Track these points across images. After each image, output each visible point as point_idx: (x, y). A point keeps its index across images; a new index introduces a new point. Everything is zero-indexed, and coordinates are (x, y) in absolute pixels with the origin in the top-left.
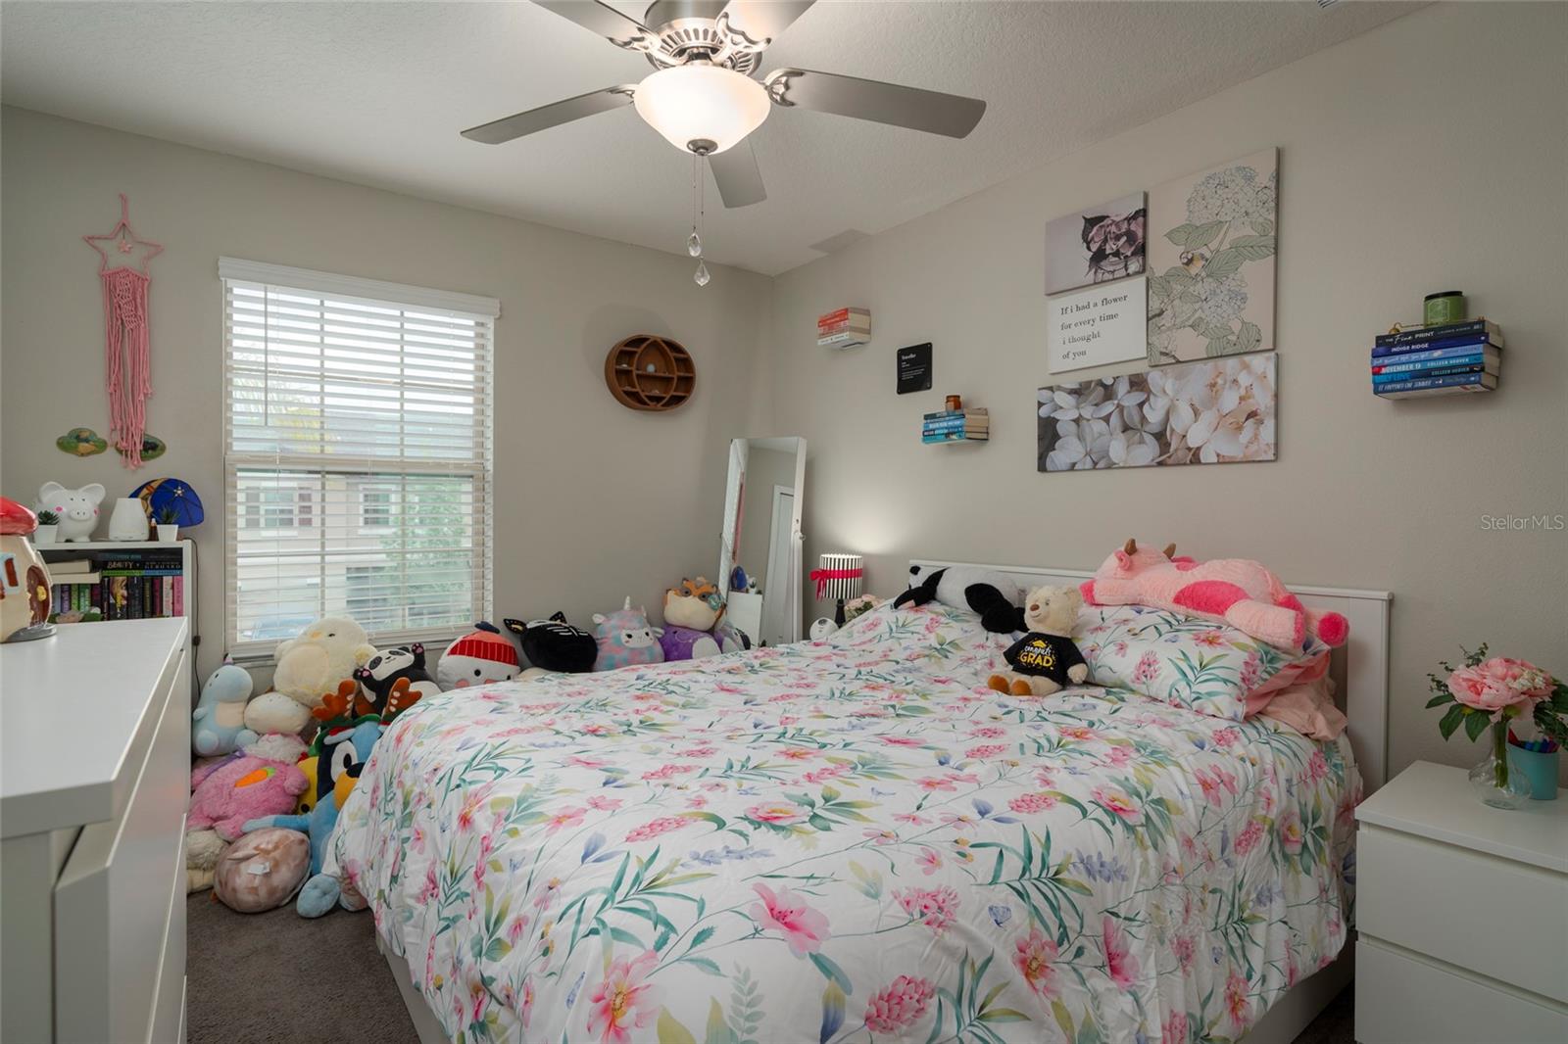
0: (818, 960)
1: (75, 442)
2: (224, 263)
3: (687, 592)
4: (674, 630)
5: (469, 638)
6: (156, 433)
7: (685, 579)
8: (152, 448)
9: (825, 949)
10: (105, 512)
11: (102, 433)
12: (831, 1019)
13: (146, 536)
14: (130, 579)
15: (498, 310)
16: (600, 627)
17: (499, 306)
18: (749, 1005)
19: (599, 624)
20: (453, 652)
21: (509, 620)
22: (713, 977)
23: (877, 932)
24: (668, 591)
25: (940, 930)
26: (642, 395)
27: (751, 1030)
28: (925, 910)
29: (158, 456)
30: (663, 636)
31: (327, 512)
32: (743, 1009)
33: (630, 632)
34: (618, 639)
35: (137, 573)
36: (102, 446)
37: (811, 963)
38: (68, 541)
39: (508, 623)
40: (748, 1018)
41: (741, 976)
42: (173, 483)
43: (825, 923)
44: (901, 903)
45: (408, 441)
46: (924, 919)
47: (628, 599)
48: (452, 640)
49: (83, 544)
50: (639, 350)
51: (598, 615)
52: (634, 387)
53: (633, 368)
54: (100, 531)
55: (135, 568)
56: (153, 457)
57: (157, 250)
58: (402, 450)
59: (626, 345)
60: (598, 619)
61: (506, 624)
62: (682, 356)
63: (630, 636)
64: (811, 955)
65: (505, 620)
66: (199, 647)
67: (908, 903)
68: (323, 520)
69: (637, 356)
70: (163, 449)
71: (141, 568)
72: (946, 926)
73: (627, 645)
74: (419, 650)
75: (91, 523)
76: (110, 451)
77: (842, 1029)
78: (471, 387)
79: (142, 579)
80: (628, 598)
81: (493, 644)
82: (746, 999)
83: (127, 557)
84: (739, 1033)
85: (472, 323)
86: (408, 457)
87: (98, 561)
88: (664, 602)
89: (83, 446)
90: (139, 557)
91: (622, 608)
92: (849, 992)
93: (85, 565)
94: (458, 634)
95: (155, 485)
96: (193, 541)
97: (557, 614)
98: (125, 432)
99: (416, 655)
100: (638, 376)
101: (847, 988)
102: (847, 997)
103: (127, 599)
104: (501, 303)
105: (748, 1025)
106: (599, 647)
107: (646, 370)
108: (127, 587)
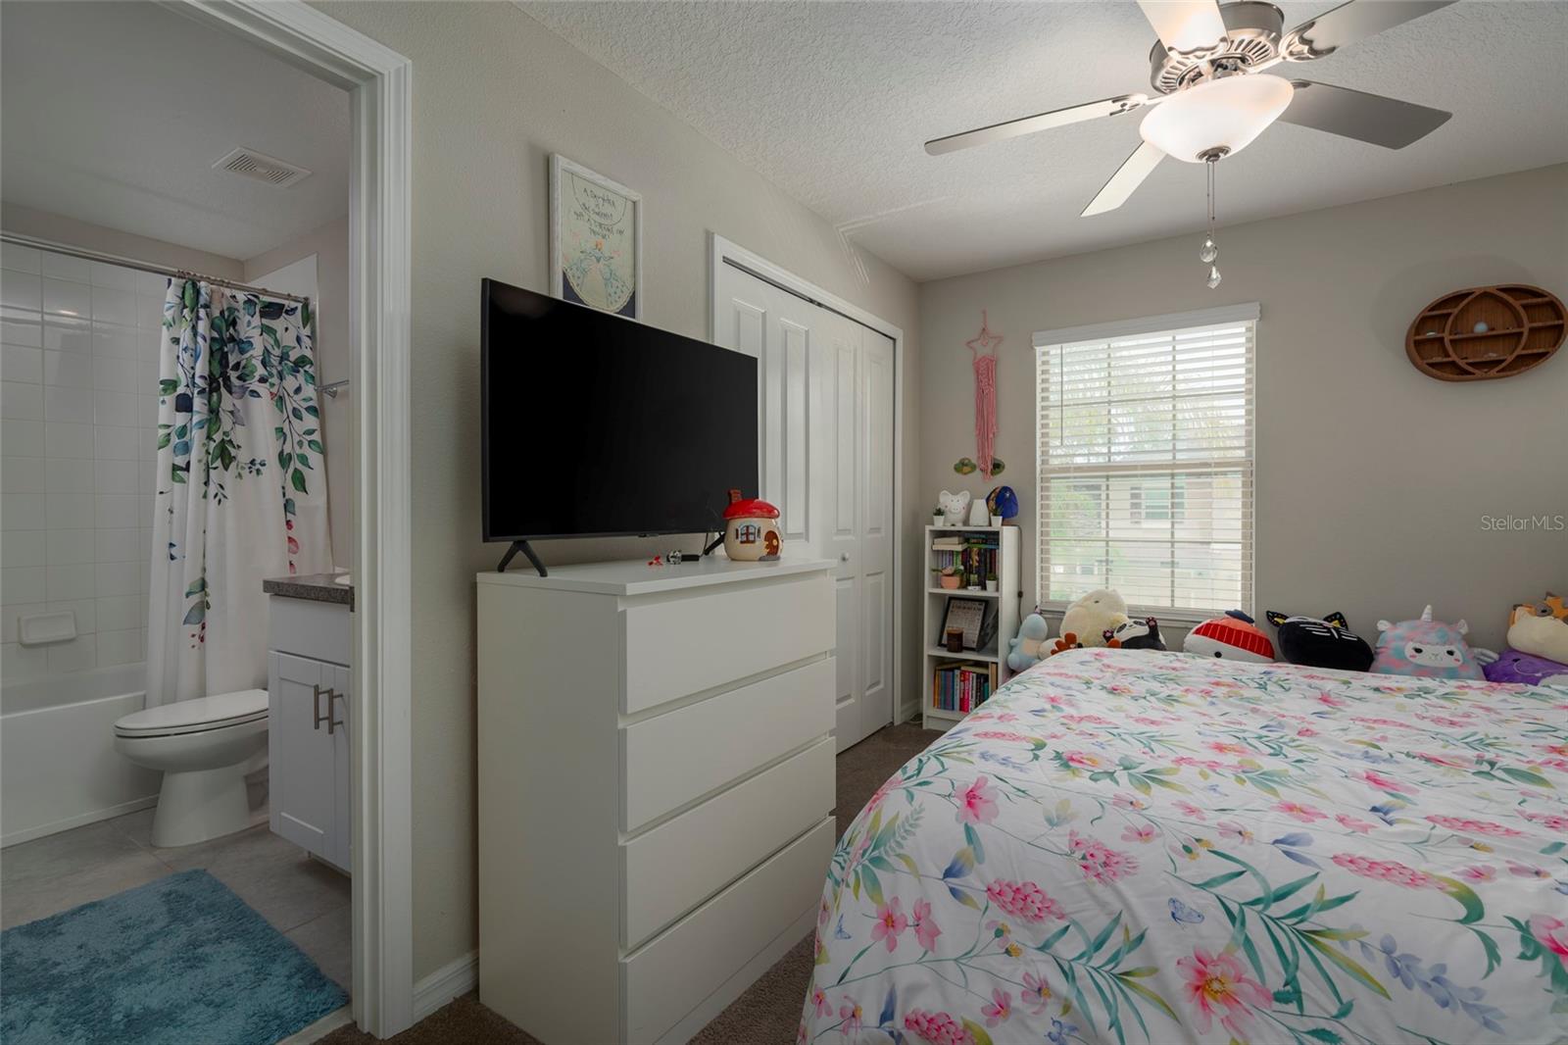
0: (968, 830)
1: (963, 467)
2: (1036, 336)
3: (1544, 611)
4: (1515, 657)
5: (1216, 622)
6: (1001, 457)
7: (1549, 594)
8: (997, 467)
9: (979, 828)
10: (969, 508)
11: (974, 461)
12: (957, 867)
13: (987, 523)
14: (980, 549)
15: (1258, 312)
16: (1383, 634)
17: (1259, 308)
18: (911, 825)
19: (1383, 632)
20: (1198, 632)
21: (1273, 613)
22: (907, 803)
23: (1029, 843)
24: (1515, 607)
25: (1095, 879)
26: (1462, 363)
27: (904, 838)
28: (1088, 857)
29: (1001, 472)
30: (1496, 662)
31: (1110, 507)
32: (906, 824)
33: (1418, 646)
34: (1401, 652)
35: (984, 546)
36: (974, 468)
37: (962, 828)
38: (953, 525)
39: (1271, 616)
40: (906, 831)
41: (918, 810)
42: (1006, 489)
43: (996, 814)
44: (1071, 840)
45: (1180, 446)
46: (1084, 862)
47: (1428, 609)
48: (1200, 622)
49: (960, 527)
50: (1456, 311)
51: (1385, 622)
52: (1448, 356)
53: (1444, 335)
54: (966, 522)
55: (982, 543)
56: (998, 473)
57: (1000, 339)
58: (1174, 454)
59: (1429, 311)
60: (1383, 625)
61: (1268, 616)
62: (1546, 299)
63: (1418, 651)
64: (966, 825)
65: (1268, 612)
66: (1023, 599)
67: (1077, 844)
68: (1107, 514)
69: (1451, 319)
70: (1004, 467)
71: (986, 543)
72: (1103, 880)
73: (1411, 659)
74: (1152, 623)
75: (961, 516)
76: (978, 470)
77: (963, 878)
78: (1243, 389)
79: (986, 550)
80: (1429, 607)
81: (1239, 632)
82: (911, 822)
83: (978, 536)
84: (897, 835)
85: (1244, 330)
86: (1179, 460)
87: (965, 537)
88: (1509, 622)
89: (966, 469)
90: (984, 536)
91: (1419, 617)
92: (980, 862)
93: (956, 540)
94: (1207, 617)
95: (998, 491)
96: (1020, 528)
97: (1335, 615)
98: (983, 457)
99: (1150, 627)
100: (1452, 341)
101: (980, 860)
102: (976, 865)
103: (978, 562)
104: (1261, 305)
105: (904, 834)
106: (1375, 657)
107: (1472, 332)
108: (979, 555)
